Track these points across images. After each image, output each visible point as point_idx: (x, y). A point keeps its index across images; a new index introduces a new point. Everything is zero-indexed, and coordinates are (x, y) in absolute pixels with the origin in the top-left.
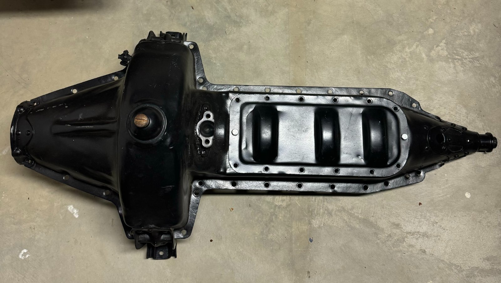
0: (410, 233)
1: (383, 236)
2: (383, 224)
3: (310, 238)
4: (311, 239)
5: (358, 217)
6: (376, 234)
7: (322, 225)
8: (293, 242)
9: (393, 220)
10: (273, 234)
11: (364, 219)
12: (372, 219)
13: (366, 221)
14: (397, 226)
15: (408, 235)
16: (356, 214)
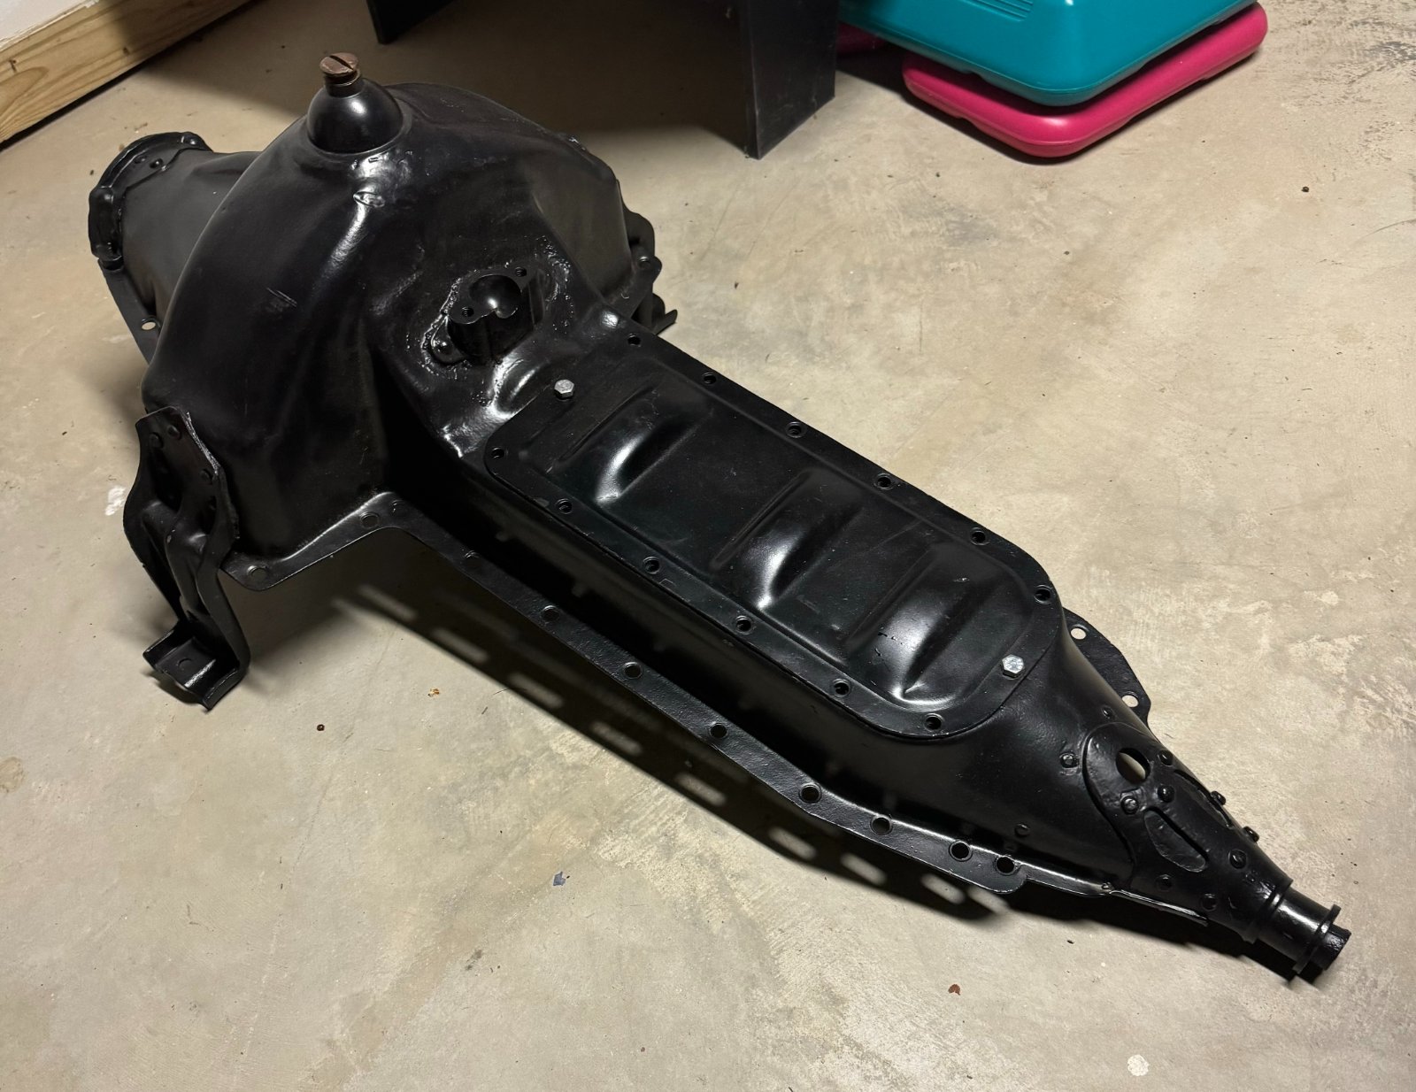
0: (859, 1047)
1: (767, 1000)
2: (796, 969)
3: (561, 873)
4: (564, 876)
5: (735, 906)
6: (752, 981)
7: (623, 864)
8: (510, 855)
9: (837, 979)
10: (478, 807)
11: (751, 923)
12: (773, 936)
13: (751, 931)
14: (835, 1001)
15: (846, 1049)
16: (738, 896)
